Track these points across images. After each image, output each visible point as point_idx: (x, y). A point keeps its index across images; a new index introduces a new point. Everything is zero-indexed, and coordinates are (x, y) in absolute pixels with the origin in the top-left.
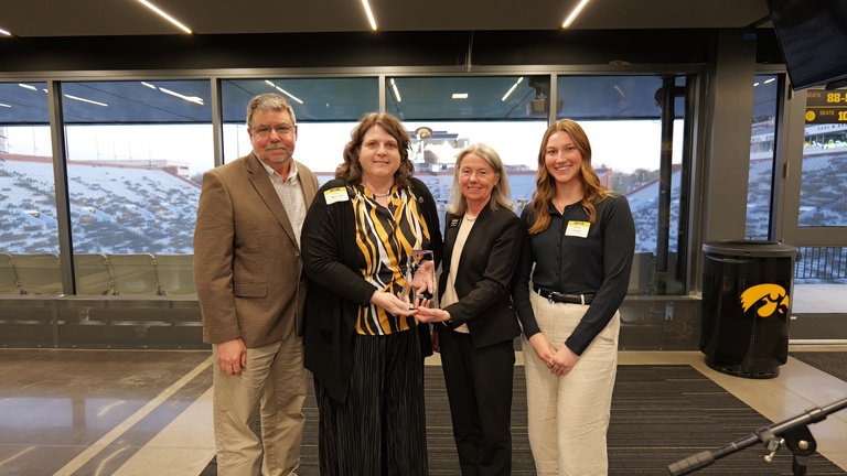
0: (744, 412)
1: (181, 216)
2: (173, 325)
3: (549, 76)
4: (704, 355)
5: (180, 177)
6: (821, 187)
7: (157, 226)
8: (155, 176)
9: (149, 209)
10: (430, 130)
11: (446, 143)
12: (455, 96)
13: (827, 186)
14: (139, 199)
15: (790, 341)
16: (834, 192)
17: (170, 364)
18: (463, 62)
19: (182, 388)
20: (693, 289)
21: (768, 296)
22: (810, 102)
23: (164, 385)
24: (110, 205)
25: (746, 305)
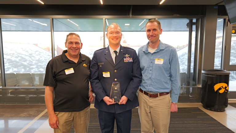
0: (216, 123)
1: (39, 59)
2: (38, 96)
4: (202, 104)
5: (39, 47)
7: (31, 62)
8: (31, 46)
9: (29, 57)
12: (126, 24)
14: (27, 54)
15: (229, 99)
17: (37, 109)
18: (129, 14)
20: (198, 84)
21: (222, 87)
22: (233, 27)
23: (35, 116)
24: (16, 55)
25: (216, 90)
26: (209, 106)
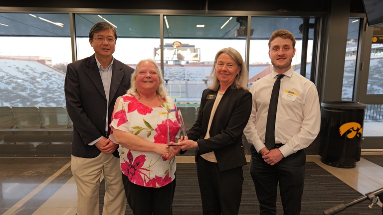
1: (48, 86)
2: (51, 144)
3: (247, 17)
4: (320, 157)
5: (47, 65)
6: (373, 75)
7: (34, 91)
8: (33, 65)
9: (30, 82)
10: (180, 43)
11: (188, 50)
12: (198, 26)
13: (376, 74)
14: (25, 77)
15: (362, 150)
16: (379, 77)
17: (50, 165)
18: (203, 9)
19: (58, 177)
21: (353, 128)
22: (375, 33)
23: (47, 176)
24: (8, 80)
25: (342, 133)
26: (331, 160)
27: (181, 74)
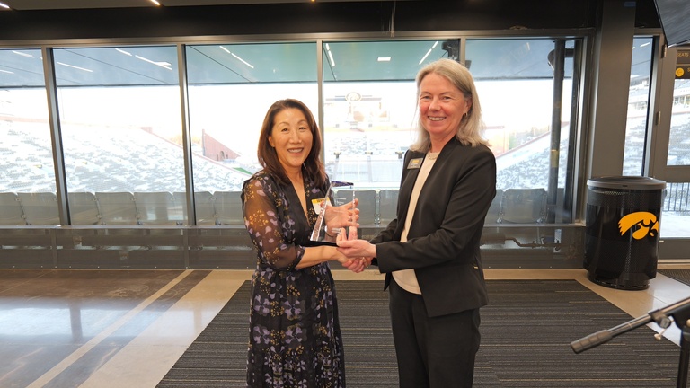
0: (620, 316)
1: (157, 166)
2: (150, 248)
3: (459, 40)
4: (587, 272)
5: (155, 135)
7: (137, 174)
8: (135, 134)
9: (131, 161)
10: (358, 94)
11: (371, 105)
13: (686, 139)
14: (123, 152)
15: (659, 261)
17: (148, 281)
18: (386, 29)
19: (158, 299)
20: (577, 217)
21: (642, 222)
22: (680, 60)
23: (143, 297)
24: (99, 158)
25: (623, 230)
26: (605, 276)
27: (361, 144)
